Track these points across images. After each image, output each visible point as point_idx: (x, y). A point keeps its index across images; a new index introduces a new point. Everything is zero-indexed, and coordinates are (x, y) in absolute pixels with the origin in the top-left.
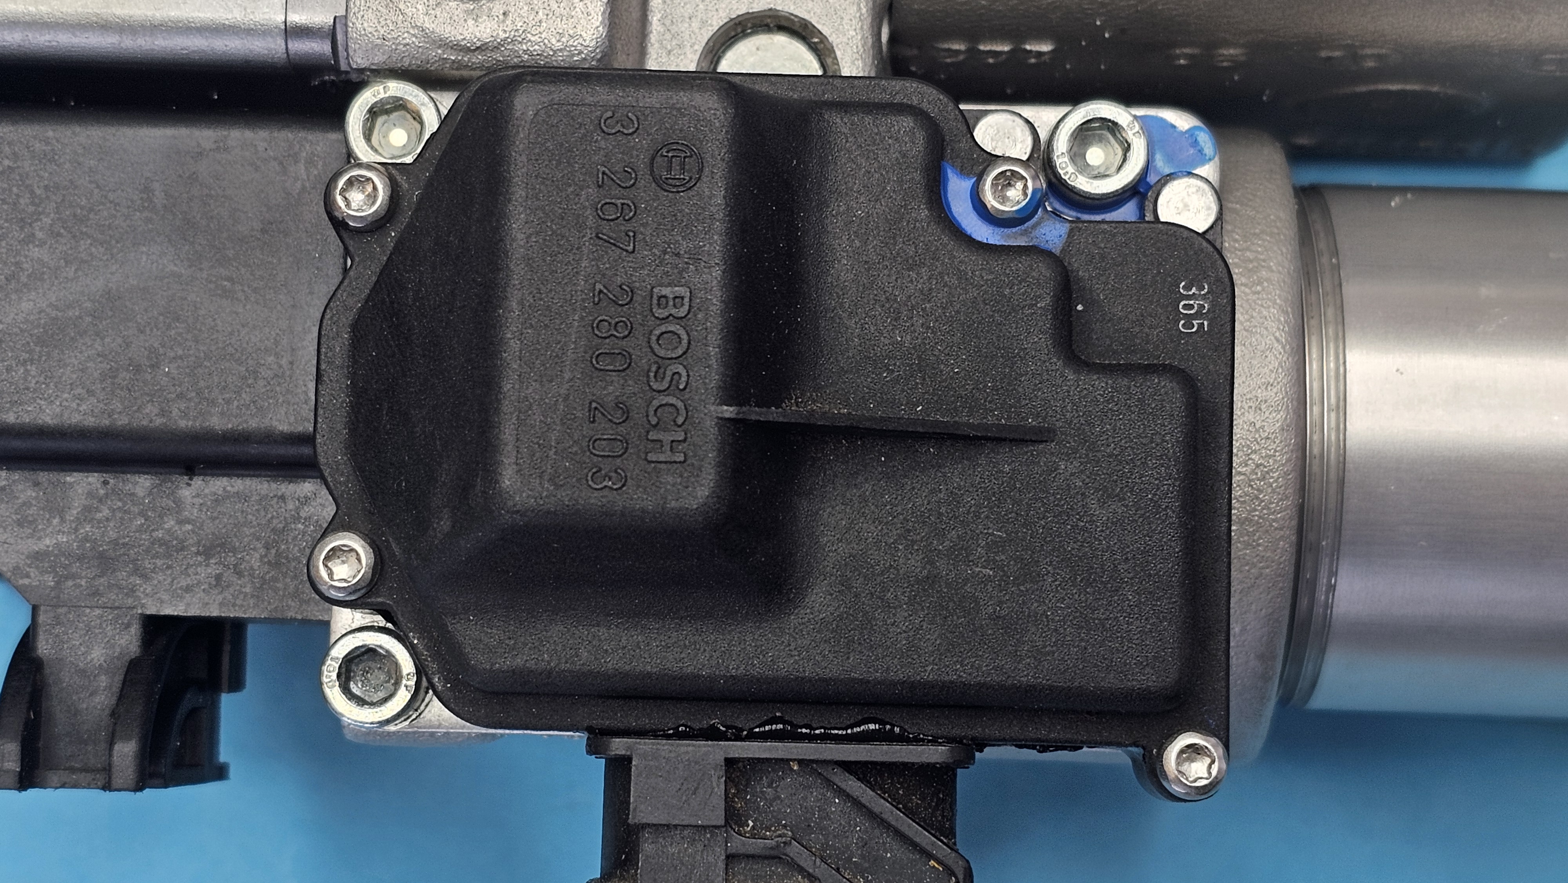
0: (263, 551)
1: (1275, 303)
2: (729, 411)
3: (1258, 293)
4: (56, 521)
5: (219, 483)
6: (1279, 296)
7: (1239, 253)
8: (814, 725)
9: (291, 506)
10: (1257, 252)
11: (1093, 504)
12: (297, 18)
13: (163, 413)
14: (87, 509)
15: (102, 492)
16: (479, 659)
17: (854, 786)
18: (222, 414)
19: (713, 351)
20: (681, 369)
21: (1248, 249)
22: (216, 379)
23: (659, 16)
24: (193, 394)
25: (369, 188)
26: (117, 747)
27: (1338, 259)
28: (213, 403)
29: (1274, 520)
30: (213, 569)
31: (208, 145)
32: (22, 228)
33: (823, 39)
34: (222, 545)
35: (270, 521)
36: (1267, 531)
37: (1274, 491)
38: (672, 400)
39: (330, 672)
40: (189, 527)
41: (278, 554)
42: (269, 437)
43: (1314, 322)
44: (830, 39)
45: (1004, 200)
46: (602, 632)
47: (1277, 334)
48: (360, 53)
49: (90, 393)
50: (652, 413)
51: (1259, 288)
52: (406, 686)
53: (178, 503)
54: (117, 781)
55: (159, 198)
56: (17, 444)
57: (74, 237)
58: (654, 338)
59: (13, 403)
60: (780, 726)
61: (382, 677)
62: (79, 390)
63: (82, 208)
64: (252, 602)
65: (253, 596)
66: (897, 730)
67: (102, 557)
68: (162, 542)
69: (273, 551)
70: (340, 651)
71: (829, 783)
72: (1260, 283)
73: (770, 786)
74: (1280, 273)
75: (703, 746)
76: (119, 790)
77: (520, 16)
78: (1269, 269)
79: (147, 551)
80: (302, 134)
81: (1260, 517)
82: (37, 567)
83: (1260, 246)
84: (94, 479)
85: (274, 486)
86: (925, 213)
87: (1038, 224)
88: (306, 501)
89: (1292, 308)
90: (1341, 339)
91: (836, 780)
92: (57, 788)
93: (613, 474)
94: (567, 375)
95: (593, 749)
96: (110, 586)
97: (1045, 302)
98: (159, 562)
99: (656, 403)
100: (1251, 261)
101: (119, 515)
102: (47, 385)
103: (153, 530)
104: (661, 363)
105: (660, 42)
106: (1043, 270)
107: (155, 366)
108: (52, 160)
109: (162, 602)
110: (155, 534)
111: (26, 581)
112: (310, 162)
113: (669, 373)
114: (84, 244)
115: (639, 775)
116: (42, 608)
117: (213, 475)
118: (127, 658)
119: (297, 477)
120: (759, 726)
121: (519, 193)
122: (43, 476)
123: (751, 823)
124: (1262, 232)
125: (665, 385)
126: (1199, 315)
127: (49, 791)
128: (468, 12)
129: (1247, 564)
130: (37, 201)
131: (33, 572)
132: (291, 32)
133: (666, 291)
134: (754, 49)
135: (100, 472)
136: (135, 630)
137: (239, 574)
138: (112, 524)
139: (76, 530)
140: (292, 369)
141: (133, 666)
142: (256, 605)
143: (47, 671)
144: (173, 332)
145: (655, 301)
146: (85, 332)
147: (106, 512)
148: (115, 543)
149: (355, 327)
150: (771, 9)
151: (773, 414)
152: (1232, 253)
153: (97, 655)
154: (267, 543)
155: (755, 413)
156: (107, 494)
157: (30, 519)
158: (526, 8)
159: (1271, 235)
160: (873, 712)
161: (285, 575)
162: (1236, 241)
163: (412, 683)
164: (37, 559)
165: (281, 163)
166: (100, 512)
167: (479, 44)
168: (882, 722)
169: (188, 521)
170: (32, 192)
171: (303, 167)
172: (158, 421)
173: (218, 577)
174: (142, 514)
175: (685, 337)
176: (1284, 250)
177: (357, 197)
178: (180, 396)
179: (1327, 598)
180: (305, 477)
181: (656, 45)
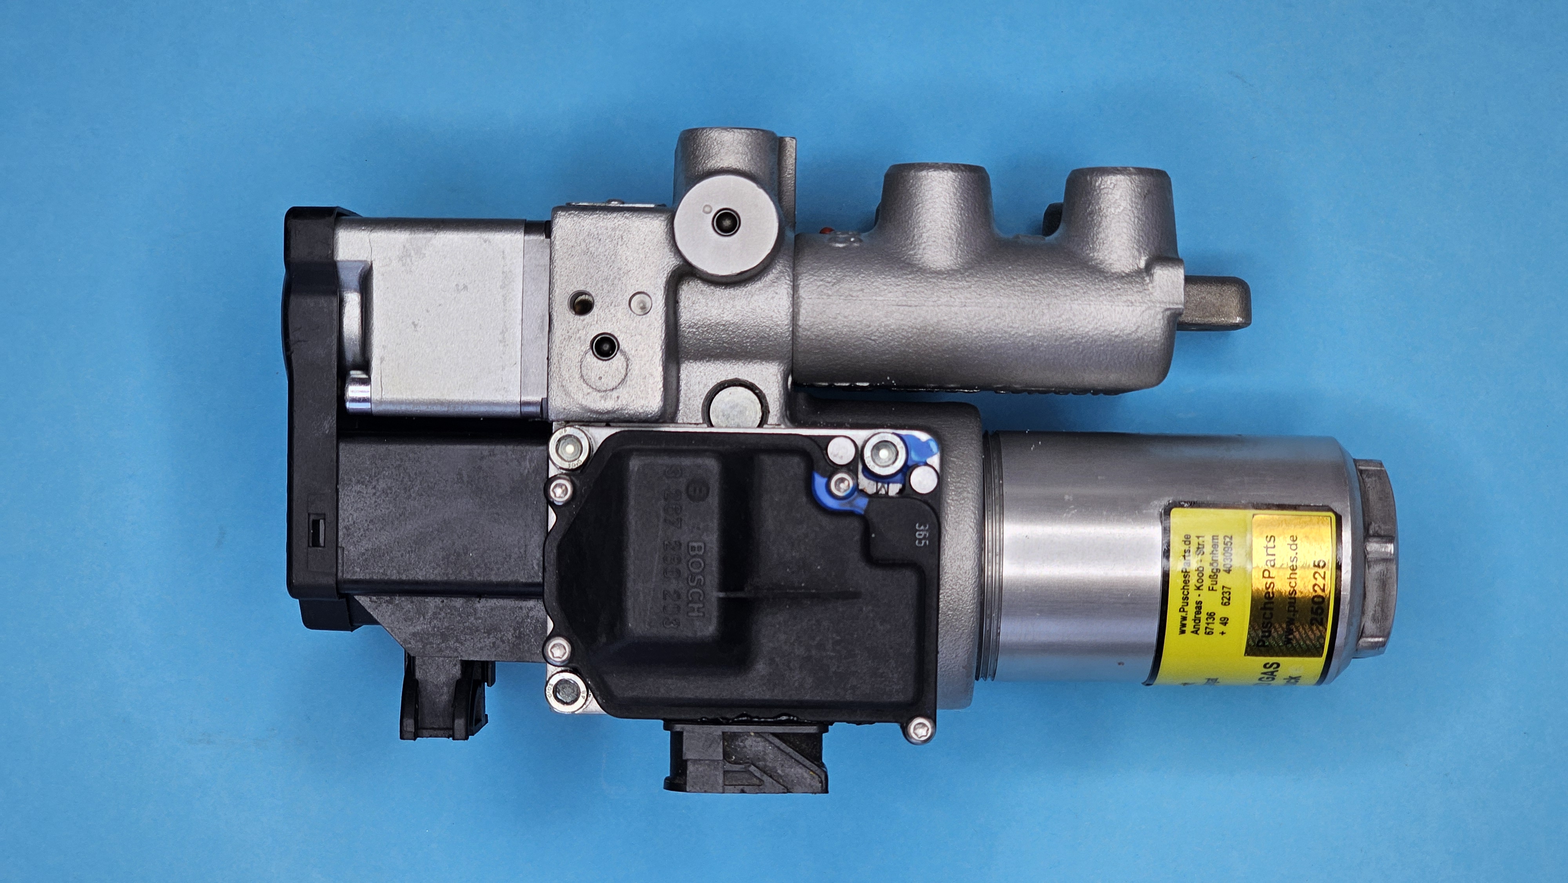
0: (513, 631)
1: (970, 509)
2: (722, 595)
3: (963, 504)
4: (422, 618)
5: (492, 601)
6: (972, 506)
7: (954, 484)
8: (760, 716)
9: (524, 611)
10: (963, 483)
11: (878, 624)
12: (525, 398)
13: (470, 574)
14: (435, 613)
15: (441, 605)
16: (618, 693)
17: (777, 741)
18: (496, 574)
19: (714, 569)
20: (701, 577)
21: (959, 482)
22: (493, 559)
23: (685, 382)
24: (483, 565)
25: (564, 487)
26: (456, 721)
27: (1002, 481)
28: (492, 570)
29: (968, 609)
30: (492, 640)
31: (486, 453)
32: (405, 492)
33: (761, 391)
34: (495, 629)
35: (516, 618)
36: (965, 614)
37: (968, 596)
38: (698, 590)
39: (550, 691)
40: (480, 621)
41: (520, 633)
42: (517, 584)
43: (990, 513)
44: (764, 392)
45: (839, 490)
46: (670, 681)
47: (971, 524)
48: (553, 415)
49: (438, 565)
50: (689, 595)
51: (963, 502)
52: (582, 696)
53: (475, 610)
54: (457, 735)
55: (465, 479)
56: (406, 587)
57: (429, 496)
58: (690, 564)
59: (405, 570)
60: (746, 718)
61: (571, 691)
62: (433, 564)
63: (432, 483)
64: (509, 654)
65: (509, 652)
66: (795, 719)
67: (442, 634)
68: (468, 628)
69: (517, 632)
70: (554, 681)
71: (767, 740)
72: (964, 499)
73: (741, 742)
74: (972, 493)
75: (713, 728)
76: (458, 740)
77: (624, 398)
78: (968, 492)
79: (462, 632)
80: (527, 447)
81: (962, 608)
82: (414, 639)
83: (964, 480)
84: (438, 600)
85: (517, 602)
86: (804, 499)
87: (854, 499)
88: (531, 609)
89: (978, 511)
90: (1001, 521)
91: (770, 739)
92: (427, 737)
93: (674, 622)
94: (654, 580)
95: (666, 728)
96: (447, 648)
97: (857, 538)
98: (468, 637)
99: (691, 591)
100: (960, 488)
101: (448, 616)
102: (419, 562)
103: (464, 622)
104: (693, 576)
105: (685, 394)
106: (856, 524)
107: (465, 554)
108: (418, 461)
109: (469, 654)
110: (465, 624)
111: (410, 646)
112: (531, 461)
113: (696, 579)
114: (432, 499)
115: (686, 739)
116: (417, 658)
117: (490, 598)
118: (456, 680)
119: (527, 598)
120: (737, 718)
121: (632, 502)
122: (415, 599)
123: (734, 757)
124: (966, 473)
125: (695, 584)
126: (924, 538)
127: (425, 738)
128: (602, 397)
129: (957, 628)
130: (411, 479)
131: (413, 642)
132: (523, 404)
133: (695, 544)
134: (729, 394)
135: (440, 597)
136: (458, 667)
137: (503, 642)
138: (446, 620)
139: (430, 623)
140: (525, 554)
141: (459, 683)
142: (511, 656)
143: (420, 685)
144: (473, 538)
145: (690, 548)
146: (435, 538)
147: (443, 614)
148: (447, 628)
149: (559, 547)
150: (736, 378)
151: (740, 595)
152: (951, 484)
153: (443, 678)
154: (514, 628)
155: (732, 595)
156: (443, 606)
157: (410, 617)
158: (627, 394)
159: (970, 474)
160: (786, 711)
161: (523, 643)
162: (954, 478)
163: (585, 695)
164: (414, 636)
165: (518, 461)
166: (441, 614)
167: (606, 411)
168: (789, 715)
169: (479, 618)
170: (410, 475)
171: (528, 463)
172: (468, 578)
173: (494, 643)
174: (460, 615)
175: (703, 565)
176: (975, 482)
177: (559, 491)
178: (478, 566)
179: (997, 638)
180: (530, 599)
181: (684, 396)
